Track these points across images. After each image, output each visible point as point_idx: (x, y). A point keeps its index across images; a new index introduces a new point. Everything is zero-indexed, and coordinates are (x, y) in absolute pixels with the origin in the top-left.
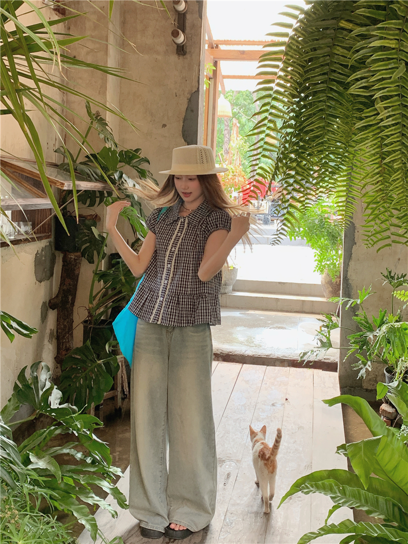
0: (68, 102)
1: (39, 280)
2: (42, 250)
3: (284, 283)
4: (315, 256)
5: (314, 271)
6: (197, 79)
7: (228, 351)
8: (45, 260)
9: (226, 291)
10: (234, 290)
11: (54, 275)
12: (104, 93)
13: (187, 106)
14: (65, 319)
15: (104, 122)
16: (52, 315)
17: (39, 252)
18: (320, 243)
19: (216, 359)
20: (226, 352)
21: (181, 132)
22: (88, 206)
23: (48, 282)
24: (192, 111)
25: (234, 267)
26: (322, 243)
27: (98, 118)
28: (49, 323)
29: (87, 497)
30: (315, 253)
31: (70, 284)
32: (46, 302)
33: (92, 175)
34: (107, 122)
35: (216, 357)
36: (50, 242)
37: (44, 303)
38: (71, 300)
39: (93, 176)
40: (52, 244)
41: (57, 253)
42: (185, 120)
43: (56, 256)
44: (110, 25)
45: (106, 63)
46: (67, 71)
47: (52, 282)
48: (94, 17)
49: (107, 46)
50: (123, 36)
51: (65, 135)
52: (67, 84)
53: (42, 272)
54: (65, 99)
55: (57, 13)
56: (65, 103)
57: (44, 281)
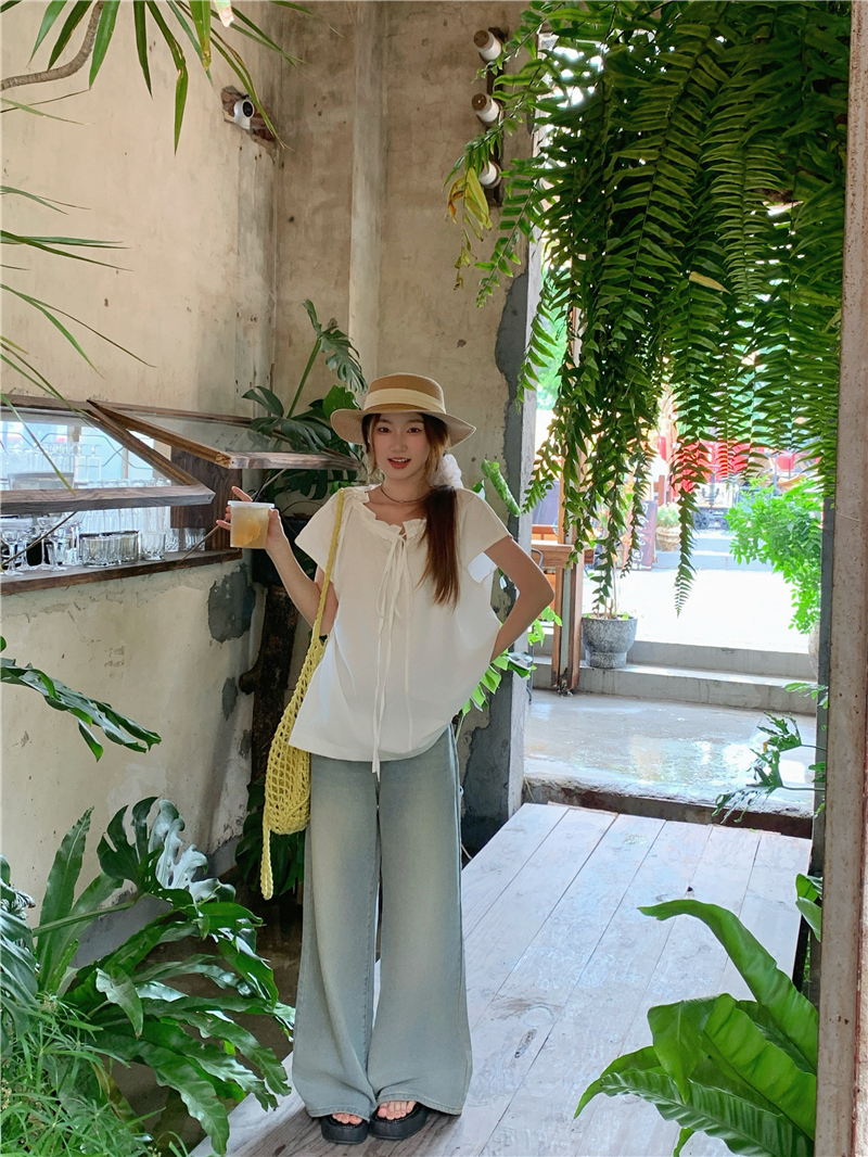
0: (279, 302)
1: (219, 636)
2: (225, 581)
3: (733, 651)
4: (794, 596)
5: (791, 627)
6: (523, 252)
7: (590, 784)
8: (231, 600)
9: (614, 663)
10: (630, 661)
11: (252, 629)
12: (345, 285)
13: (504, 303)
14: (267, 713)
15: (345, 339)
16: (246, 704)
17: (219, 584)
18: (800, 570)
19: (566, 801)
20: (588, 788)
21: (493, 355)
22: (313, 499)
23: (239, 641)
24: (515, 313)
25: (631, 615)
26: (805, 571)
27: (332, 332)
28: (239, 719)
29: (221, 1065)
30: (794, 590)
31: (277, 646)
32: (234, 679)
33: (312, 438)
34: (350, 340)
35: (567, 795)
36: (243, 567)
37: (230, 682)
38: (280, 676)
39: (315, 442)
40: (247, 569)
41: (257, 588)
42: (500, 330)
43: (254, 593)
44: (357, 156)
45: (348, 230)
46: (278, 246)
47: (247, 640)
48: (327, 142)
49: (350, 194)
50: (387, 176)
51: (272, 365)
52: (279, 270)
53: (226, 622)
54: (274, 298)
55: (258, 138)
56: (275, 304)
57: (229, 639)
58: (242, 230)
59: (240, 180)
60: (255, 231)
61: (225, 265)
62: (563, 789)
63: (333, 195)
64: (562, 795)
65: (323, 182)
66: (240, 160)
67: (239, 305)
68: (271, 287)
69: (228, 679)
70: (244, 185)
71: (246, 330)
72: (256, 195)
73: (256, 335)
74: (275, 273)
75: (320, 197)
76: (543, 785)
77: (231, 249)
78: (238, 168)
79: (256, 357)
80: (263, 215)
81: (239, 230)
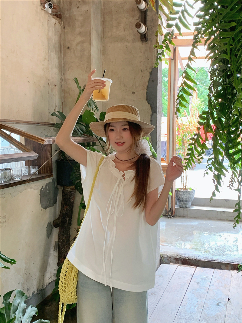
0: (65, 79)
1: (44, 207)
2: (46, 186)
3: (228, 200)
6: (156, 58)
7: (185, 256)
8: (49, 193)
11: (57, 203)
13: (149, 78)
14: (64, 235)
16: (56, 232)
17: (44, 187)
19: (176, 262)
20: (184, 258)
21: (145, 97)
23: (52, 209)
24: (153, 81)
25: (193, 188)
28: (53, 237)
31: (67, 209)
32: (51, 222)
33: (78, 130)
35: (177, 260)
36: (53, 179)
38: (68, 221)
39: (79, 132)
40: (55, 180)
41: (59, 187)
42: (148, 88)
43: (58, 189)
44: (93, 23)
45: (90, 51)
46: (64, 57)
47: (55, 208)
48: (81, 18)
49: (90, 38)
50: (104, 31)
51: (63, 103)
52: (64, 67)
53: (47, 201)
54: (63, 78)
55: (54, 17)
56: (63, 80)
57: (49, 208)
58: (50, 51)
59: (48, 32)
60: (54, 52)
61: (43, 65)
62: (175, 258)
63: (84, 38)
64: (175, 260)
65: (80, 33)
66: (48, 25)
67: (49, 80)
68: (61, 73)
69: (48, 223)
70: (50, 34)
71: (52, 90)
72: (55, 39)
73: (56, 92)
74: (63, 68)
75: (79, 39)
76: (168, 257)
77: (45, 59)
78: (47, 28)
79: (56, 100)
80: (57, 46)
81: (48, 51)
